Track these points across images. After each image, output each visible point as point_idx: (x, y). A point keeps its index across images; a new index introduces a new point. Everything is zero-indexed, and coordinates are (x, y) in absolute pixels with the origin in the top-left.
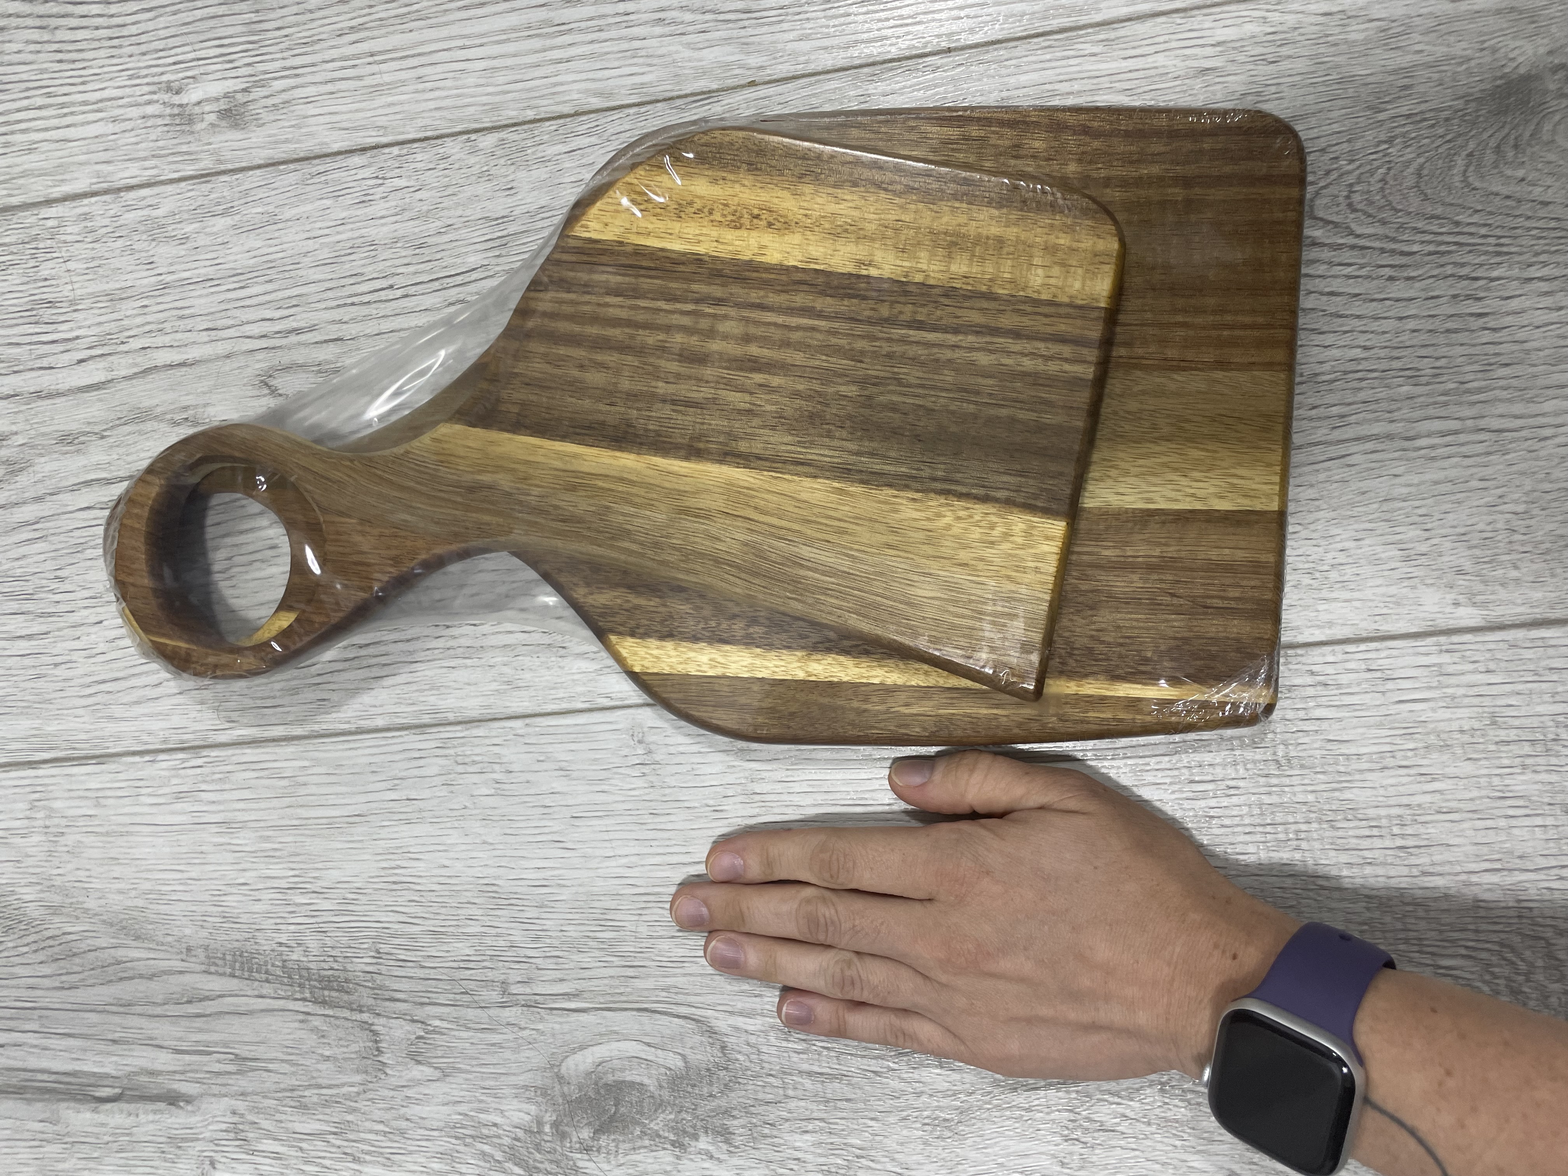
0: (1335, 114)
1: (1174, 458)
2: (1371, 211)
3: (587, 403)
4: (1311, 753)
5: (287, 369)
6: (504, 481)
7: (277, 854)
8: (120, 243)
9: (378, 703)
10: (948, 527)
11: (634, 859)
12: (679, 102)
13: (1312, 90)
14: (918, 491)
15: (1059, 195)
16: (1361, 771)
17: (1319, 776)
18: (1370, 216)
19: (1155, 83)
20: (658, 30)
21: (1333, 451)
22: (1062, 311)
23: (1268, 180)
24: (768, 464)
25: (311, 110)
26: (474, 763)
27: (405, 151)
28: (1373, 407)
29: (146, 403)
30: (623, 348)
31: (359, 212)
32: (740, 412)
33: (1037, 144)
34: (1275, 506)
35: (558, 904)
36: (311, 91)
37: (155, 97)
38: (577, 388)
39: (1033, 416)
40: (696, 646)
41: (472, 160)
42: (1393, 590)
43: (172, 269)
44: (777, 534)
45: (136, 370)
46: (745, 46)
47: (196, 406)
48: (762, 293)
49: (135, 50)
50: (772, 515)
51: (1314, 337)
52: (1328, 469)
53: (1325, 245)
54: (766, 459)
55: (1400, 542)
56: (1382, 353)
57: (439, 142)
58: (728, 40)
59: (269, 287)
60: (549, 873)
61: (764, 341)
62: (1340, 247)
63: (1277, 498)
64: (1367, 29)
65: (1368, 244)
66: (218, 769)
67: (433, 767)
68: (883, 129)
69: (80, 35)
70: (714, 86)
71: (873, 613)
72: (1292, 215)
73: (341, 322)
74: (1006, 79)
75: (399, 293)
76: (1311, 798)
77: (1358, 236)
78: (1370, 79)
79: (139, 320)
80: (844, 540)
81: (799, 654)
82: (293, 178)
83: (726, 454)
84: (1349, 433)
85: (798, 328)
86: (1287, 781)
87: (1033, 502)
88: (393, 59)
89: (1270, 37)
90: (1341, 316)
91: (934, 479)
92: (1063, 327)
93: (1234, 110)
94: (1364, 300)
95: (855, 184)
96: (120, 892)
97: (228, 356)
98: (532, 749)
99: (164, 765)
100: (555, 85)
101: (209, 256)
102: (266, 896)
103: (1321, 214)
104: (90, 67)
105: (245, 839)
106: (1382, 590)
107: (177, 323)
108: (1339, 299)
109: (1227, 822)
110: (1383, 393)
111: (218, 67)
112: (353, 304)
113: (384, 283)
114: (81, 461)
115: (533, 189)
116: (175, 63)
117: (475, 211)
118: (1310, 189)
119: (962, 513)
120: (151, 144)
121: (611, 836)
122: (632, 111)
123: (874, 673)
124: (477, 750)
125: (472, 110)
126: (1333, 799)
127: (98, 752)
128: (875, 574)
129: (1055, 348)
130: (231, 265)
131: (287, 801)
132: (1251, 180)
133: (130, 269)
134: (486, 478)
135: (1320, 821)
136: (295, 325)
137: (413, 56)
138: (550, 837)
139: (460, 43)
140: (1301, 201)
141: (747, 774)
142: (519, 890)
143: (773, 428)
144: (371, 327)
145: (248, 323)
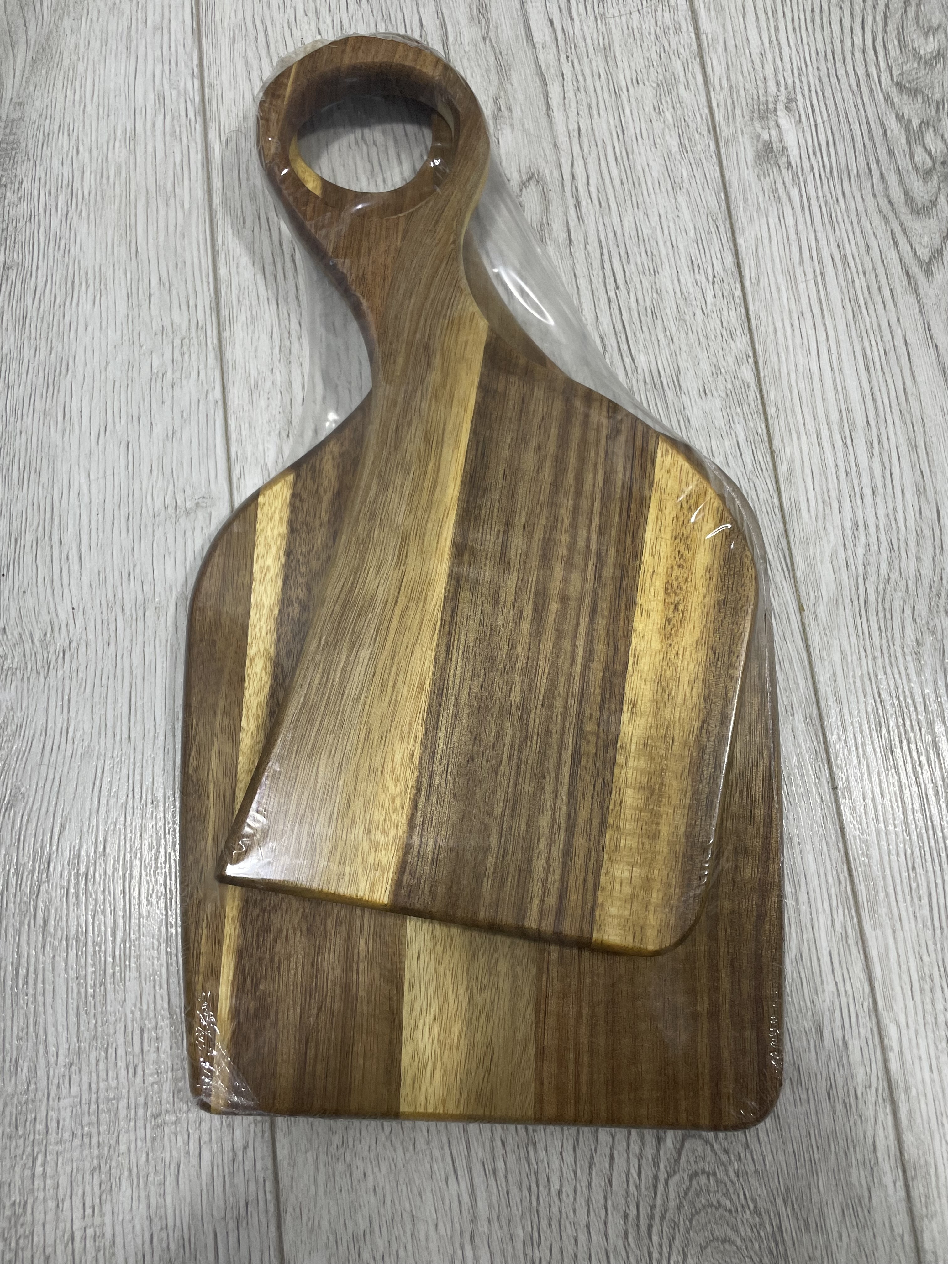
0: (781, 1158)
1: (452, 1007)
2: (691, 1193)
3: (506, 453)
4: (167, 1148)
5: (545, 196)
6: (434, 377)
7: (105, 181)
8: (655, 57)
9: (240, 270)
10: (385, 789)
11: (86, 499)
12: (784, 542)
13: (804, 1133)
14: (420, 760)
15: (698, 892)
16: (148, 1197)
17: (144, 1155)
18: (686, 1194)
19: (808, 982)
20: (848, 525)
21: (461, 1164)
22: (589, 897)
23: (716, 1096)
24: (448, 618)
25: (773, 221)
26: (183, 355)
27: (737, 301)
28: (503, 1201)
29: (514, 77)
30: (556, 485)
31: (683, 260)
32: (497, 593)
33: (748, 871)
34: (404, 1108)
35: (46, 428)
36: (790, 221)
37: (783, 89)
38: (520, 443)
39: (490, 870)
40: (282, 553)
41: (730, 360)
42: (325, 1225)
43: (632, 100)
44: (382, 628)
45: (543, 68)
46: (835, 602)
47: (511, 118)
48: (606, 613)
49: (824, 72)
50: (400, 623)
51: (571, 1142)
52: (443, 1159)
53: (658, 1151)
54: (452, 617)
55: (372, 1232)
56: (555, 1210)
57: (746, 331)
58: (840, 587)
59: (617, 183)
60: (76, 420)
61: (562, 614)
62: (656, 1164)
63: (412, 1110)
64: (861, 1186)
65: (659, 1193)
66: (184, 129)
67: (180, 319)
68: (759, 726)
69: (836, 27)
70: (799, 574)
71: (304, 718)
72: (683, 1118)
73: (586, 243)
74: (809, 842)
75: (612, 294)
76: (123, 1148)
77: (667, 1183)
78: (814, 1191)
79: (587, 71)
80: (375, 690)
81: (272, 650)
82: (713, 203)
83: (458, 580)
84: (479, 1179)
85: (574, 646)
86: (140, 1124)
87: (407, 870)
88: (818, 291)
89: (852, 1093)
90: (590, 1168)
91: (431, 776)
92: (574, 897)
93: (782, 1060)
94: (605, 1191)
95: (706, 699)
96: (76, 47)
97: (556, 146)
98: (194, 407)
99: (189, 84)
100: (798, 433)
101: (644, 131)
102: (66, 170)
103: (687, 1145)
104: (808, 35)
105: (119, 153)
106: (326, 1217)
107: (585, 104)
108: (607, 1165)
109: (102, 1066)
110: (516, 1212)
111: (810, 143)
112: (602, 254)
113: (621, 282)
114: (463, 20)
115: (705, 413)
116: (812, 106)
117: (684, 362)
118: (711, 1135)
119: (398, 802)
120: (741, 85)
121: (109, 478)
122: (776, 501)
123: (251, 720)
124: (194, 357)
125: (775, 359)
126: (122, 1170)
127: (203, 29)
128: (342, 720)
129: (554, 890)
130: (636, 150)
131: (152, 189)
132: (717, 1077)
133: (633, 65)
134: (437, 361)
135: (99, 1157)
136: (584, 204)
137: (822, 310)
138: (110, 421)
139: (834, 350)
140: (696, 1126)
141: (164, 603)
142: (62, 394)
143: (482, 623)
144: (581, 269)
145: (585, 163)
